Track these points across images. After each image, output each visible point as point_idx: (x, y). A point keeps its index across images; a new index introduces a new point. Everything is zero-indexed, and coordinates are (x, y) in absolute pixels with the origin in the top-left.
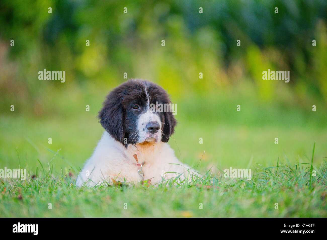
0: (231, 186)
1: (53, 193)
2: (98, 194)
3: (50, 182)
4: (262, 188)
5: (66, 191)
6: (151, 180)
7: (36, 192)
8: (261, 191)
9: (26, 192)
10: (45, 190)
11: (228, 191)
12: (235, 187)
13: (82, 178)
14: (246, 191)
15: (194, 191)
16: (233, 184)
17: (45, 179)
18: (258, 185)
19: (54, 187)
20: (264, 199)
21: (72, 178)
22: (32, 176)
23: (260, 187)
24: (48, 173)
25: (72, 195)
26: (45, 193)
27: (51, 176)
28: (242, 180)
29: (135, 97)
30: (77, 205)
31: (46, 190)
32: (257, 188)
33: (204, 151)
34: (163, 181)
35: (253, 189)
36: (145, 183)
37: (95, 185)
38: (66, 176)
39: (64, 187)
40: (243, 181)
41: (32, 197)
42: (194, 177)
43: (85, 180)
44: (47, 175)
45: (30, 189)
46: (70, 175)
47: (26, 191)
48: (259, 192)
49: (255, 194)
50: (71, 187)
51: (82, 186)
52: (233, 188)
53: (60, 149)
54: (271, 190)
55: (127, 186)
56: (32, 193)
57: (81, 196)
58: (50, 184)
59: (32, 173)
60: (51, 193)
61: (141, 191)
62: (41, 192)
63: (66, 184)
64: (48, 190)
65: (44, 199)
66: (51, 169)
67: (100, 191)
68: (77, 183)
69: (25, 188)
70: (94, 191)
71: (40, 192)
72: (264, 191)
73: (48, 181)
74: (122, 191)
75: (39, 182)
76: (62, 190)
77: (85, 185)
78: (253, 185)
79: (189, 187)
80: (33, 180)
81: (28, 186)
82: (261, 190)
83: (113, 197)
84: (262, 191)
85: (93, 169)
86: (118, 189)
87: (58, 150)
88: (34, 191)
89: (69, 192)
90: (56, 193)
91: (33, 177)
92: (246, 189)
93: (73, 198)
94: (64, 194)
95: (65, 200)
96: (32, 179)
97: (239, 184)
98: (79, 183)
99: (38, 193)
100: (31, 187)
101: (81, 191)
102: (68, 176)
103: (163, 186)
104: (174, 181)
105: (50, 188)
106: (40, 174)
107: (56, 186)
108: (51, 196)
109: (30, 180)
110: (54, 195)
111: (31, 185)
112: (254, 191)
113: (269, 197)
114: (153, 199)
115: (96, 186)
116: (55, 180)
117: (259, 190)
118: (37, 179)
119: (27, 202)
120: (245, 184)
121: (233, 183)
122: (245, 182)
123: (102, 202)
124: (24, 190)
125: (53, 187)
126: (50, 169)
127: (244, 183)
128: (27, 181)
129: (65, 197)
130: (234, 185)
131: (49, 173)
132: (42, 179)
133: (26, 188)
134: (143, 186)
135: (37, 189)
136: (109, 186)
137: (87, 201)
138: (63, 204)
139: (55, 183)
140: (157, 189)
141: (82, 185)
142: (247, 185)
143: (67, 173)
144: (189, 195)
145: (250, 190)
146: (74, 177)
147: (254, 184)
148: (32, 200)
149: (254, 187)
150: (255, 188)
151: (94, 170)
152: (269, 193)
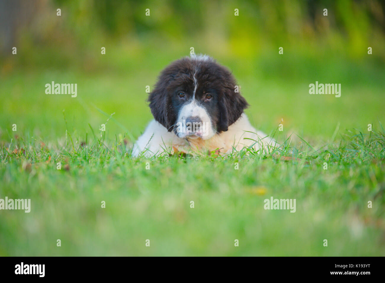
0: (313, 158)
1: (105, 163)
2: (158, 165)
3: (101, 150)
4: (350, 159)
5: (120, 161)
6: (220, 150)
7: (85, 163)
8: (348, 164)
9: (74, 162)
10: (96, 160)
11: (310, 163)
12: (318, 159)
13: (138, 147)
14: (331, 163)
15: (269, 163)
16: (315, 155)
17: (96, 146)
18: (346, 157)
19: (106, 157)
20: (351, 173)
21: (127, 146)
22: (81, 143)
23: (348, 159)
24: (99, 140)
25: (127, 166)
26: (96, 163)
27: (103, 143)
28: (327, 151)
29: (181, 83)
30: (133, 177)
31: (97, 159)
32: (344, 160)
33: (282, 119)
34: (233, 151)
35: (340, 161)
36: (212, 154)
37: (154, 155)
38: (120, 143)
39: (118, 157)
40: (328, 152)
41: (80, 167)
42: (269, 147)
43: (142, 149)
44: (99, 142)
45: (78, 158)
46: (125, 142)
47: (74, 160)
48: (346, 165)
49: (341, 167)
50: (126, 156)
51: (139, 156)
52: (315, 160)
53: (114, 113)
54: (360, 162)
55: (192, 156)
56: (80, 163)
57: (138, 168)
58: (102, 153)
59: (81, 140)
60: (102, 163)
61: (207, 163)
62: (91, 162)
63: (120, 153)
64: (99, 160)
65: (94, 170)
66: (102, 136)
67: (159, 162)
68: (133, 153)
69: (73, 156)
70: (153, 162)
71: (90, 162)
72: (352, 163)
73: (99, 150)
74: (185, 162)
75: (89, 150)
76: (116, 160)
77: (143, 155)
78: (339, 157)
79: (264, 159)
80: (82, 148)
81: (76, 155)
82: (349, 162)
83: (174, 169)
84: (350, 163)
85: (152, 137)
86: (181, 160)
87: (112, 115)
88: (83, 160)
89: (124, 163)
90: (108, 163)
91: (82, 145)
92: (331, 161)
93: (128, 170)
94: (118, 165)
95: (119, 172)
96: (81, 147)
97: (323, 155)
98: (136, 153)
99: (88, 163)
100: (79, 155)
101: (138, 161)
102: (123, 143)
103: (234, 157)
104: (248, 150)
105: (101, 158)
106: (91, 142)
107: (108, 155)
108: (103, 167)
109: (78, 147)
110: (106, 166)
111: (80, 153)
112: (340, 163)
113: (358, 170)
114: (221, 172)
115: (155, 156)
116: (107, 148)
117: (346, 162)
118: (87, 147)
119: (75, 174)
120: (330, 155)
121: (316, 155)
123: (161, 175)
124: (72, 159)
125: (106, 156)
126: (101, 136)
127: (329, 154)
128: (75, 149)
129: (119, 168)
130: (317, 157)
131: (101, 140)
132: (93, 147)
133: (74, 157)
134: (210, 157)
135: (87, 158)
136: (170, 155)
137: (145, 173)
138: (116, 176)
139: (107, 152)
140: (226, 160)
141: (139, 155)
142: (332, 157)
143: (121, 140)
144: (263, 168)
145: (336, 162)
146: (129, 145)
147: (341, 156)
148: (80, 172)
149: (341, 158)
150: (342, 160)
151: (152, 138)
152: (357, 165)
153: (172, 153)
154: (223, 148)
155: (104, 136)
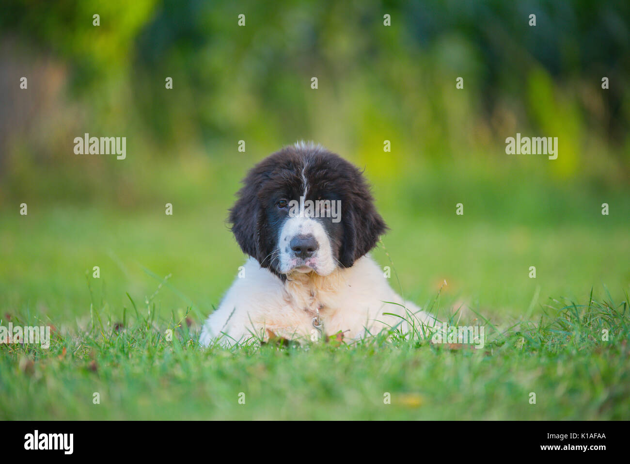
0: (496, 345)
1: (156, 357)
2: (242, 359)
3: (149, 336)
4: (557, 347)
5: (181, 354)
6: (345, 334)
7: (122, 357)
8: (555, 355)
9: (104, 357)
10: (141, 353)
11: (492, 354)
12: (505, 347)
13: (210, 331)
14: (527, 353)
15: (425, 354)
16: (500, 340)
17: (140, 330)
18: (550, 343)
19: (158, 347)
20: (560, 370)
21: (192, 328)
22: (116, 326)
23: (554, 346)
24: (146, 319)
25: (191, 362)
26: (140, 357)
27: (151, 325)
28: (519, 333)
29: (281, 184)
30: (202, 381)
31: (143, 352)
32: (548, 348)
33: (445, 281)
34: (365, 336)
35: (541, 350)
36: (331, 340)
37: (235, 343)
38: (180, 324)
39: (177, 347)
40: (521, 336)
41: (115, 366)
42: (425, 328)
43: (217, 333)
44: (145, 323)
45: (111, 350)
46: (189, 322)
47: (105, 353)
48: (552, 356)
49: (544, 360)
50: (190, 346)
51: (212, 346)
52: (500, 348)
53: (170, 275)
54: (574, 352)
55: (298, 344)
56: (115, 358)
57: (210, 365)
58: (150, 340)
59: (114, 320)
60: (151, 358)
61: (324, 355)
62: (132, 356)
63: (179, 340)
64: (146, 353)
65: (138, 370)
66: (151, 312)
67: (244, 354)
68: (201, 340)
69: (102, 348)
70: (234, 355)
71: (130, 356)
72: (561, 353)
73: (146, 336)
74: (288, 354)
75: (129, 336)
76: (173, 353)
77: (217, 343)
78: (540, 343)
79: (416, 348)
80: (118, 333)
81: (108, 345)
82: (556, 352)
83: (270, 367)
84: (558, 353)
85: (232, 314)
86: (281, 351)
87: (166, 277)
88: (120, 354)
89: (186, 357)
90: (161, 357)
91: (117, 328)
92: (526, 351)
93: (194, 369)
94: (177, 361)
95: (179, 372)
96: (114, 332)
97: (514, 339)
98: (206, 339)
99: (128, 358)
100: (113, 346)
101: (209, 354)
102: (185, 325)
103: (367, 345)
104: (390, 332)
105: (149, 349)
106: (131, 322)
107: (160, 345)
108: (152, 364)
109: (111, 332)
110: (157, 363)
111: (114, 343)
112: (543, 354)
113: (571, 365)
114: (347, 370)
115: (237, 345)
116: (158, 333)
117: (551, 352)
118: (125, 331)
119: (107, 377)
120: (525, 341)
121: (502, 339)
122: (524, 336)
123: (248, 376)
124: (101, 351)
125: (156, 347)
126: (149, 312)
127: (523, 339)
128: (106, 335)
129: (178, 366)
130: (503, 343)
131: (148, 319)
132: (135, 332)
133: (104, 348)
134: (329, 345)
135: (126, 350)
136: (263, 343)
137: (221, 375)
138: (174, 379)
139: (159, 340)
140: (354, 350)
141: (211, 344)
142: (529, 343)
143: (182, 318)
144: (417, 364)
145: (534, 352)
146: (195, 328)
147: (542, 342)
148: (115, 373)
149: (542, 345)
150: (544, 348)
151: (234, 315)
152: (570, 357)
153: (266, 339)
154: (349, 330)
155: (153, 313)
